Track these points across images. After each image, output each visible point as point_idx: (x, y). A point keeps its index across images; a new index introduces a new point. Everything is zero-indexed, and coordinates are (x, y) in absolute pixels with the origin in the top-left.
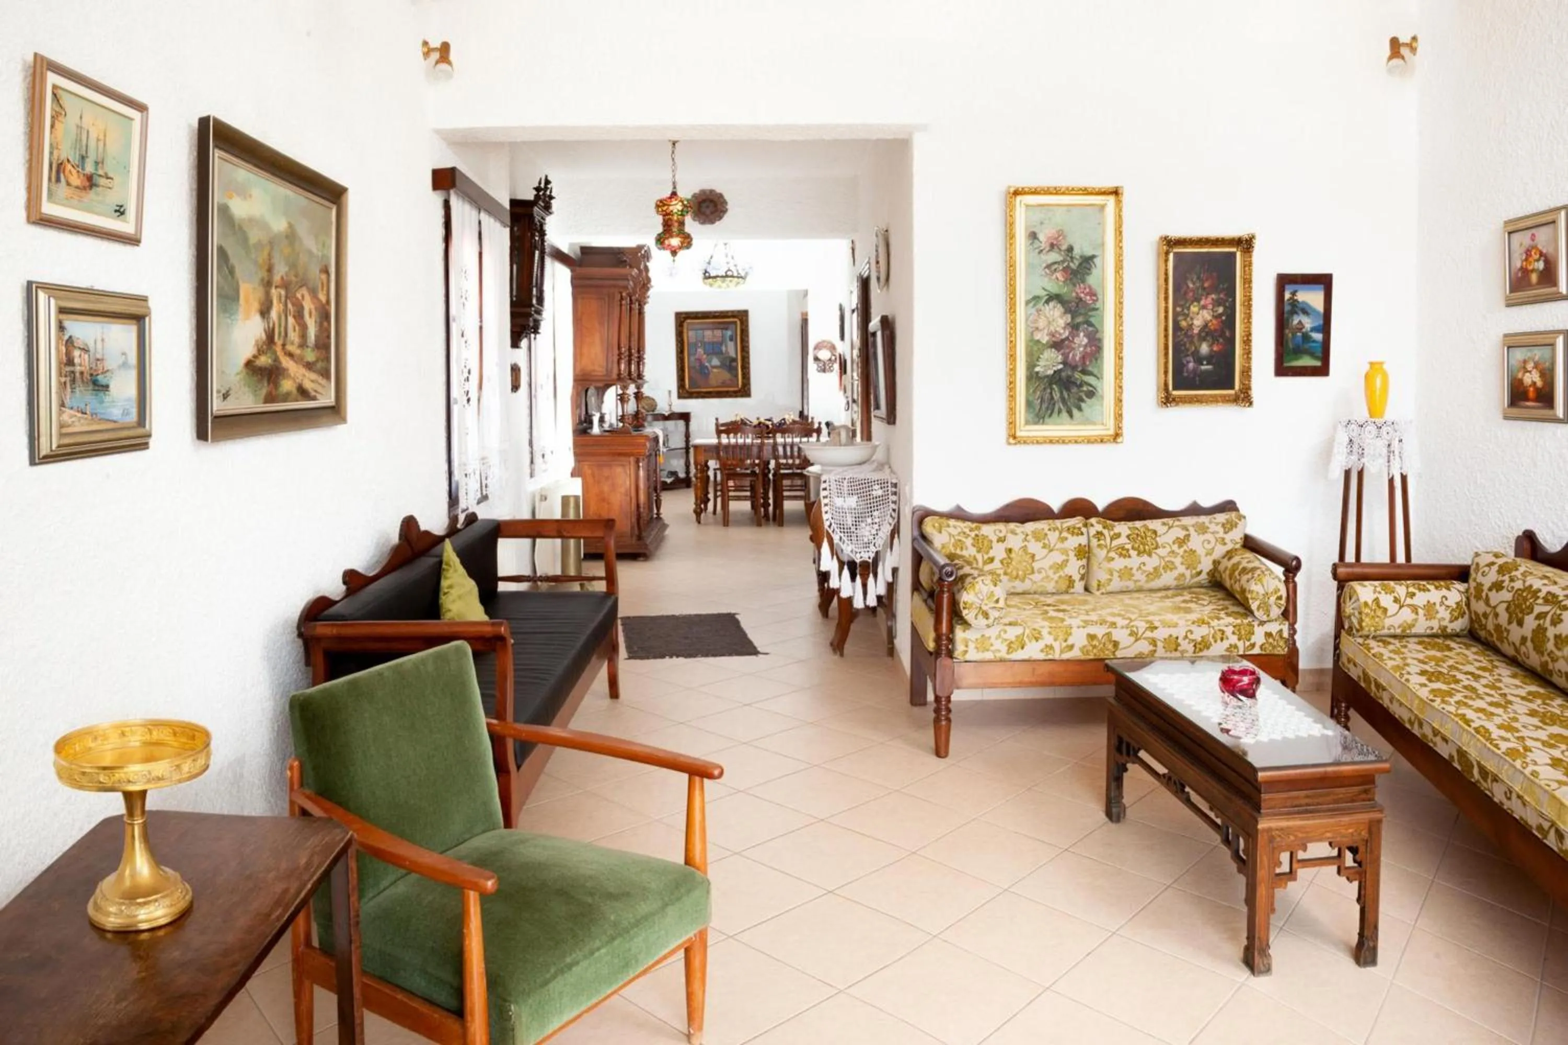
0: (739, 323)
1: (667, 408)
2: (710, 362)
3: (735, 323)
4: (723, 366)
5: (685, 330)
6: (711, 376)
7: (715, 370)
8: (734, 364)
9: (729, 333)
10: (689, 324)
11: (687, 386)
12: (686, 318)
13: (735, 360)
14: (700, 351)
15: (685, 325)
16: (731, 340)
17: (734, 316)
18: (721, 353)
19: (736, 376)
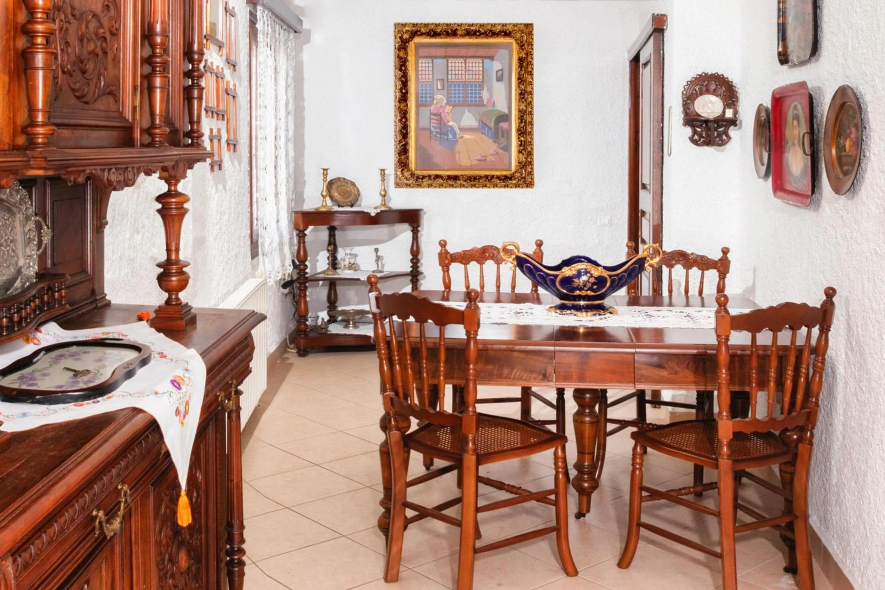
0: (515, 46)
1: (377, 201)
2: (458, 120)
3: (509, 45)
4: (483, 126)
5: (411, 58)
6: (460, 147)
7: (467, 136)
8: (504, 125)
9: (496, 65)
10: (418, 46)
11: (412, 165)
12: (414, 34)
13: (505, 118)
14: (440, 98)
15: (412, 46)
16: (499, 79)
17: (507, 34)
18: (481, 104)
19: (507, 148)
